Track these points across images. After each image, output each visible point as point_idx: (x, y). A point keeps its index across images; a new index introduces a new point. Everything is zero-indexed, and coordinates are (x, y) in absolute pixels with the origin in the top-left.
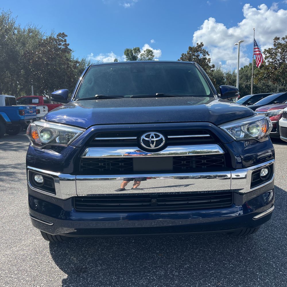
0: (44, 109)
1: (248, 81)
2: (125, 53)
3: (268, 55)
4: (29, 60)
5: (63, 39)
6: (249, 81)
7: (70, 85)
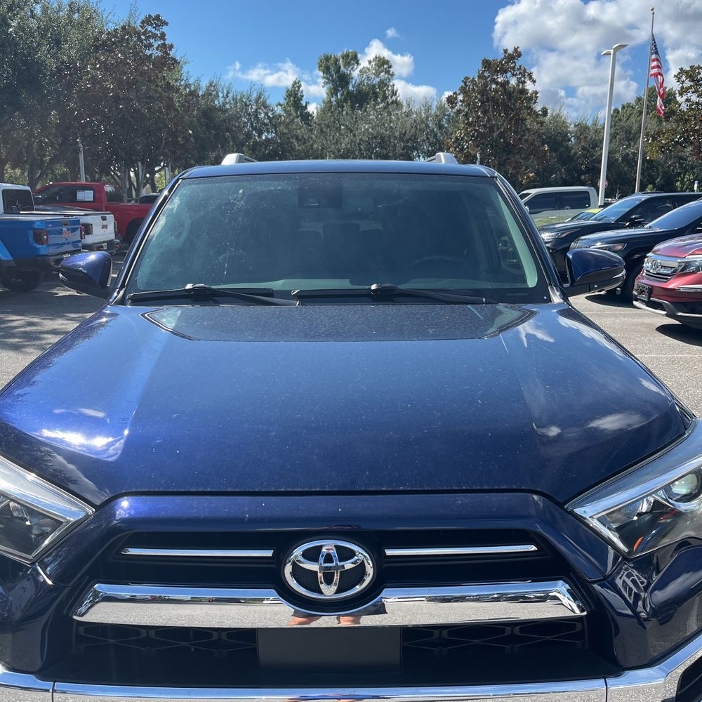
0: (105, 223)
1: (630, 144)
2: (320, 66)
3: (688, 84)
4: (69, 86)
5: (156, 32)
6: (632, 144)
7: (174, 153)
